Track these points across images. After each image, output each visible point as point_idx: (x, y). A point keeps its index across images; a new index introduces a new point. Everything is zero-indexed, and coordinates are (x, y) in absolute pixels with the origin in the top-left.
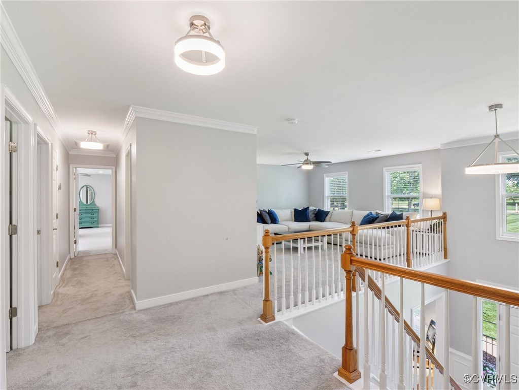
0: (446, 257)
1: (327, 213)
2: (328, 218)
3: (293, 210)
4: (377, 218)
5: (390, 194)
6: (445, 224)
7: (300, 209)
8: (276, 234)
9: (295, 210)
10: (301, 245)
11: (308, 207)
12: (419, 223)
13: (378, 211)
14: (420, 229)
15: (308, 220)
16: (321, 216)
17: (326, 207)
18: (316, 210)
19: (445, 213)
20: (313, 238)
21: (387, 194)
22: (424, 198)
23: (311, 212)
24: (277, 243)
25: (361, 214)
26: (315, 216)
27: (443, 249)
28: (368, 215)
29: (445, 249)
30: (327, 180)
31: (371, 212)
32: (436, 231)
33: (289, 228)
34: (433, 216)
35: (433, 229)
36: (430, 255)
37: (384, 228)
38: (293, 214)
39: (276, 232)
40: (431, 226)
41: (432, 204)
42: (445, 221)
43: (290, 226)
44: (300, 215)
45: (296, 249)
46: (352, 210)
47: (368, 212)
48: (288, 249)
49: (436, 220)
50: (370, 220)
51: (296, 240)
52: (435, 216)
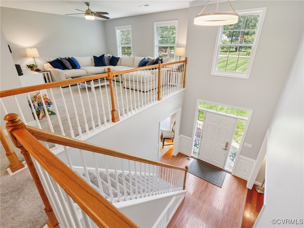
0: (184, 87)
1: (118, 59)
2: (119, 63)
3: (93, 57)
4: (148, 62)
5: (158, 44)
6: (186, 65)
7: (98, 56)
8: (72, 78)
9: (95, 57)
10: (93, 85)
11: (104, 55)
12: (172, 65)
13: (149, 57)
14: (172, 69)
15: (104, 65)
16: (114, 61)
17: (119, 55)
18: (110, 56)
19: (186, 58)
20: (99, 80)
21: (156, 44)
22: (177, 47)
23: (106, 58)
24: (71, 86)
25: (139, 59)
26: (110, 62)
27: (183, 82)
28: (143, 60)
29: (184, 82)
30: (118, 32)
31: (145, 58)
32: (181, 70)
33: (87, 72)
34: (180, 60)
35: (179, 69)
36: (176, 86)
37: (150, 69)
38: (93, 60)
39: (73, 76)
40: (178, 67)
41: (180, 51)
42: (186, 64)
43: (88, 71)
44: (99, 61)
45: (89, 89)
46: (134, 57)
47: (143, 58)
48: (83, 89)
49: (182, 63)
50: (143, 64)
51: (88, 82)
52: (182, 60)
